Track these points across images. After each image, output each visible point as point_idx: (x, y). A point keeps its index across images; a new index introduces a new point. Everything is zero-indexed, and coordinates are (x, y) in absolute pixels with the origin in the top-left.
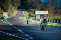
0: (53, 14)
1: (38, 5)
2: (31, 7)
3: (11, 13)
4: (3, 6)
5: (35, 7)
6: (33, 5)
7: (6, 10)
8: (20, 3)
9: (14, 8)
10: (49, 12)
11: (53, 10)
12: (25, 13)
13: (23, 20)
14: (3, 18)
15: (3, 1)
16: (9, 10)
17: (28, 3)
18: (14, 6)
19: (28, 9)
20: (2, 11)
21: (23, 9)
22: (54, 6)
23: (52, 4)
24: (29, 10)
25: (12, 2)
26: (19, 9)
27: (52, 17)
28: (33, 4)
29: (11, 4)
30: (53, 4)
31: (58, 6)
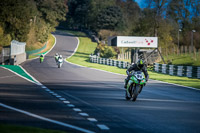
0: (176, 49)
1: (125, 16)
2: (101, 23)
3: (35, 45)
4: (9, 20)
5: (116, 25)
6: (108, 18)
7: (20, 36)
8: (67, 10)
9: (46, 28)
10: (161, 39)
11: (173, 33)
12: (84, 45)
13: (76, 67)
14: (9, 61)
15: (12, 5)
16: (31, 35)
17: (92, 12)
18: (47, 21)
19: (92, 29)
20: (9, 36)
21: (76, 30)
22: (176, 20)
23: (169, 13)
24: (97, 35)
25: (39, 8)
26: (64, 32)
27: (170, 58)
28: (108, 14)
29: (38, 13)
30: (175, 15)
31: (190, 19)
